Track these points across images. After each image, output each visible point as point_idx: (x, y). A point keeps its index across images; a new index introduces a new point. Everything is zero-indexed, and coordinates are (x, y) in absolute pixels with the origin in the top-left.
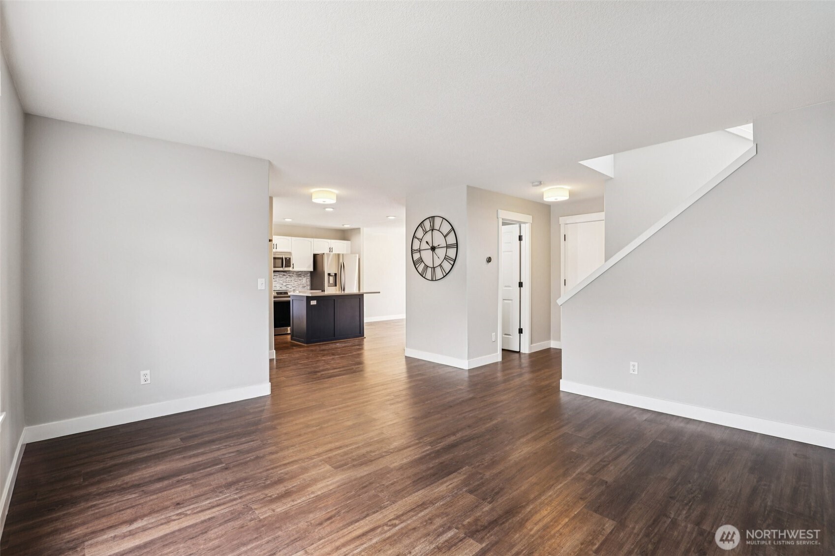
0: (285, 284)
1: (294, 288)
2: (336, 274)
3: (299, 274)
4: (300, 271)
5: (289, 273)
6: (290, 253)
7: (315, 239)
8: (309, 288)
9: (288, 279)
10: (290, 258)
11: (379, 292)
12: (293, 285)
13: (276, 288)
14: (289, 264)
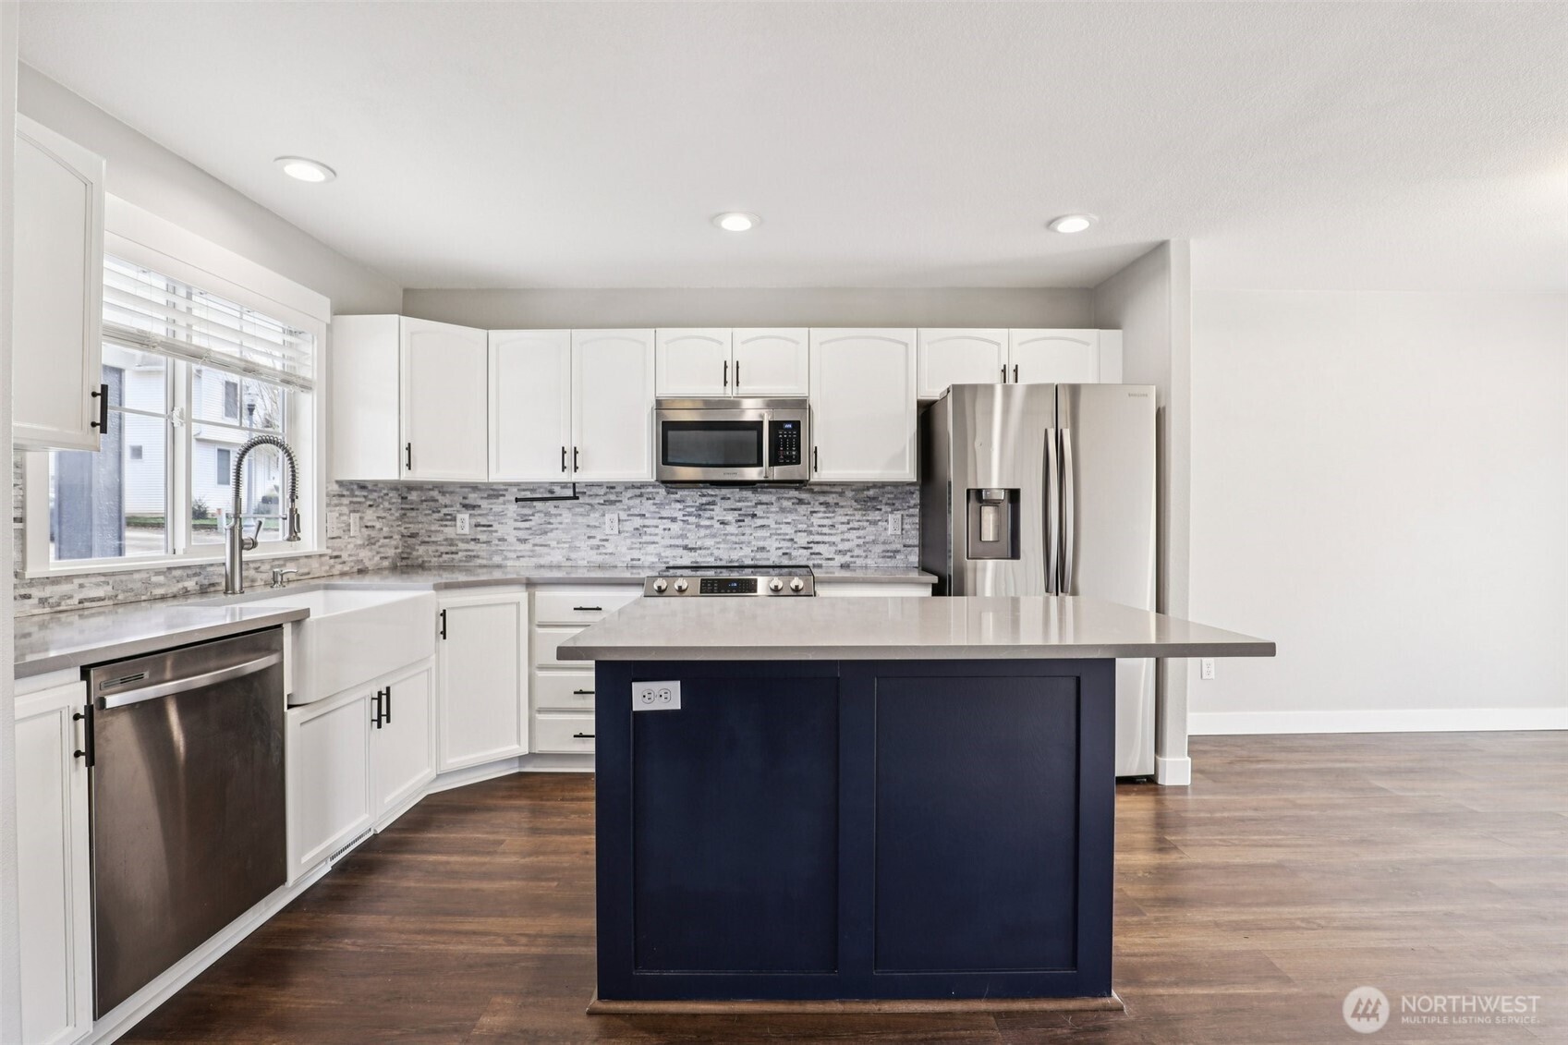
0: (802, 539)
1: (847, 559)
2: (1014, 495)
3: (869, 496)
4: (875, 485)
5: (824, 493)
6: (802, 404)
7: (924, 331)
8: (914, 558)
9: (816, 520)
10: (796, 425)
11: (1267, 650)
12: (841, 547)
13: (764, 555)
14: (791, 450)
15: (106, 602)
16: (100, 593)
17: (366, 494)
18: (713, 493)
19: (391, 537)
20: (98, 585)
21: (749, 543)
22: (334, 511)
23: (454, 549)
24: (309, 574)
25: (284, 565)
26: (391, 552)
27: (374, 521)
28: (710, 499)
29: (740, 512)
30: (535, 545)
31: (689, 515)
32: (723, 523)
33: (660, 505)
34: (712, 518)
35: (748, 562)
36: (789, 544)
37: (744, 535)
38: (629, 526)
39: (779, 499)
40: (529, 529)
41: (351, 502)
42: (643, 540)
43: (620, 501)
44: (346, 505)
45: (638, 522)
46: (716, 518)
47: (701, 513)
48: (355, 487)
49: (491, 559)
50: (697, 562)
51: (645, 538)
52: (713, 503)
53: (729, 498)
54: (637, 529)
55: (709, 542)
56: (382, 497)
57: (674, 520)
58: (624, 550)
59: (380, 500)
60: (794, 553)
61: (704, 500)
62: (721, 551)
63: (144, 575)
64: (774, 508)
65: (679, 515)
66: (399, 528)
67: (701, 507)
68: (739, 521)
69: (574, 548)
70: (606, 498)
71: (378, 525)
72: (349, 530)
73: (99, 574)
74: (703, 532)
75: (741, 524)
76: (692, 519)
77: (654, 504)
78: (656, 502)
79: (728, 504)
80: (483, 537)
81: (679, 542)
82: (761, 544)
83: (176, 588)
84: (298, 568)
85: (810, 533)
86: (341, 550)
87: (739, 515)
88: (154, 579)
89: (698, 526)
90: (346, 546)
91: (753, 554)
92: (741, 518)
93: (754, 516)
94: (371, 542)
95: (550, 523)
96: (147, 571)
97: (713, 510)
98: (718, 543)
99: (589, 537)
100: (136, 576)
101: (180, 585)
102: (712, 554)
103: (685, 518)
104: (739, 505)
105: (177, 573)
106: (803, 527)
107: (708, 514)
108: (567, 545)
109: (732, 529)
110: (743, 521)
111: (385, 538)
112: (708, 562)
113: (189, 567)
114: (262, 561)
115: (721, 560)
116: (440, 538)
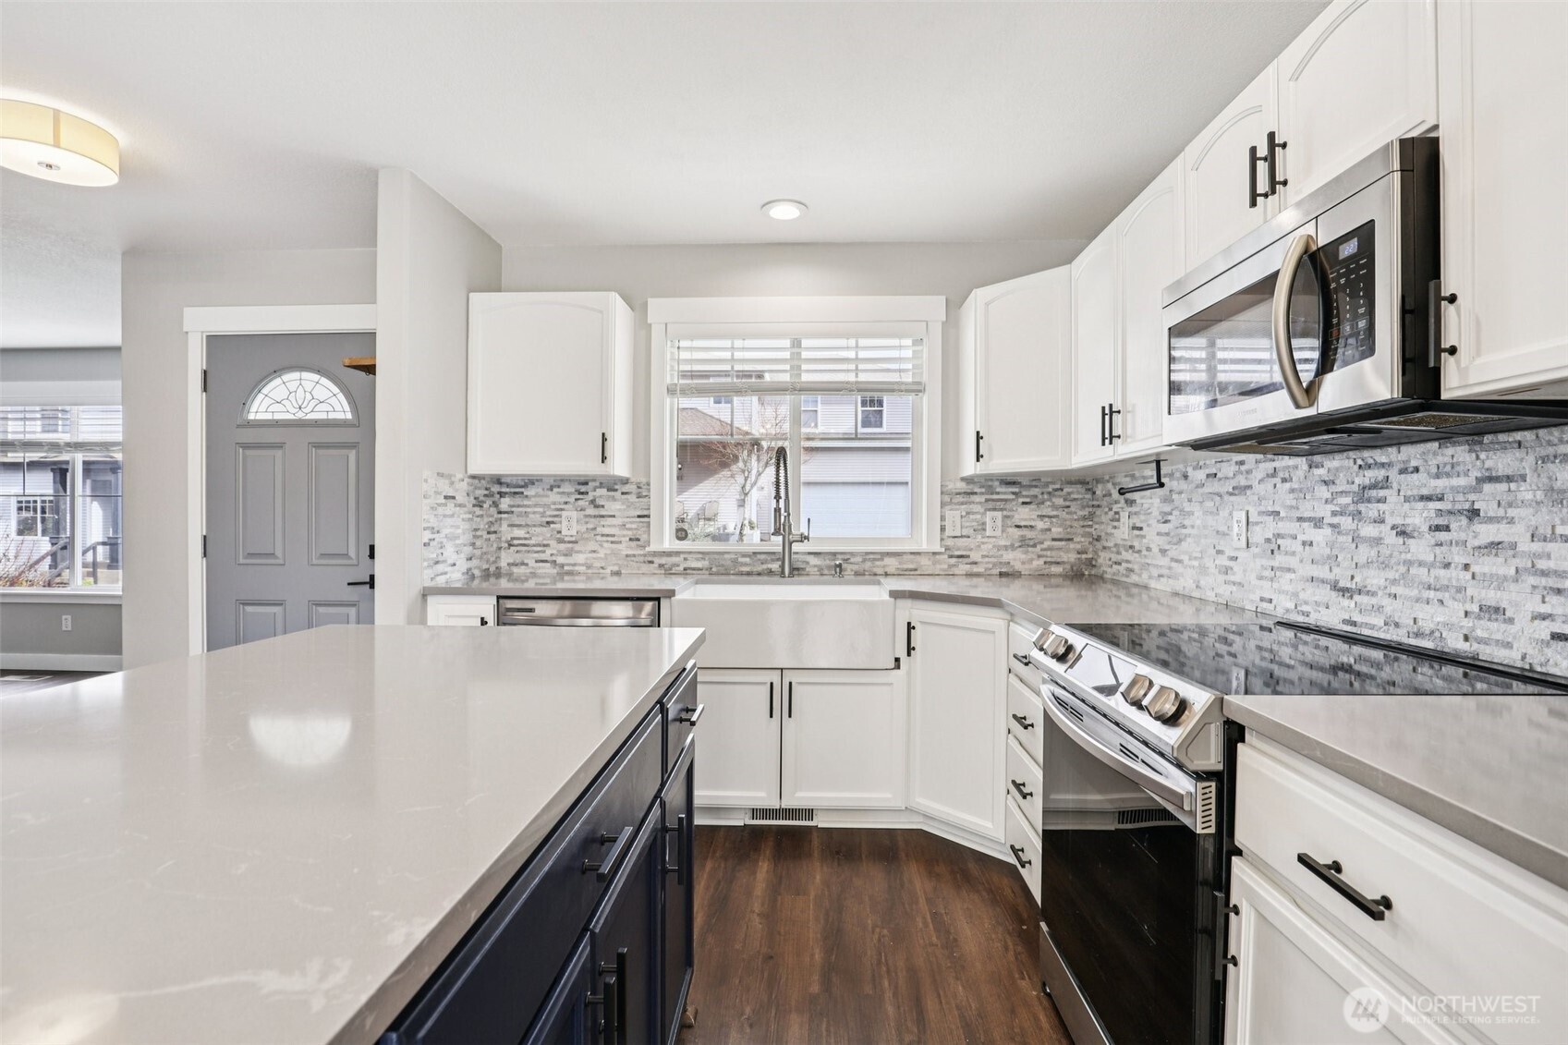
10: (1367, 236)
15: (704, 572)
16: (699, 565)
17: (1017, 490)
18: (1384, 459)
19: (1070, 540)
20: (697, 559)
21: (1461, 590)
22: (957, 510)
23: (1119, 558)
24: (916, 570)
25: (882, 559)
26: (1072, 557)
27: (1033, 520)
28: (1380, 474)
29: (1438, 505)
30: (1172, 560)
31: (1342, 514)
32: (1402, 533)
34: (1383, 521)
35: (1455, 644)
37: (1447, 566)
38: (1258, 535)
40: (1167, 534)
41: (987, 500)
42: (1276, 564)
43: (1250, 487)
44: (980, 503)
45: (1270, 527)
46: (1390, 521)
47: (1362, 507)
48: (997, 483)
49: (1140, 575)
50: (1354, 624)
51: (1279, 560)
52: (1384, 484)
53: (1417, 470)
54: (1268, 540)
55: (1375, 579)
56: (1049, 493)
57: (1318, 522)
58: (1253, 577)
59: (1046, 496)
61: (1370, 477)
62: (1398, 604)
63: (733, 556)
65: (1325, 511)
66: (1088, 530)
67: (1363, 495)
68: (1438, 528)
69: (1203, 570)
70: (1234, 483)
71: (1040, 525)
72: (984, 530)
73: (699, 553)
74: (1365, 553)
75: (1443, 536)
76: (1346, 522)
77: (1292, 491)
78: (1296, 486)
79: (1414, 484)
80: (1136, 544)
81: (1321, 572)
82: (1491, 596)
83: (760, 568)
84: (900, 563)
86: (971, 550)
87: (1440, 512)
88: (741, 560)
89: (1357, 539)
90: (979, 546)
91: (1467, 623)
92: (1441, 521)
93: (1474, 514)
94: (1024, 543)
95: (1184, 527)
96: (736, 553)
97: (1382, 500)
98: (1394, 582)
99: (1219, 552)
100: (726, 556)
101: (765, 566)
103: (1336, 520)
104: (1440, 484)
105: (763, 557)
107: (1371, 510)
108: (1196, 563)
109: (1421, 548)
110: (1447, 528)
111: (1054, 540)
112: (1372, 627)
113: (774, 553)
114: (852, 554)
115: (1397, 625)
116: (1110, 544)
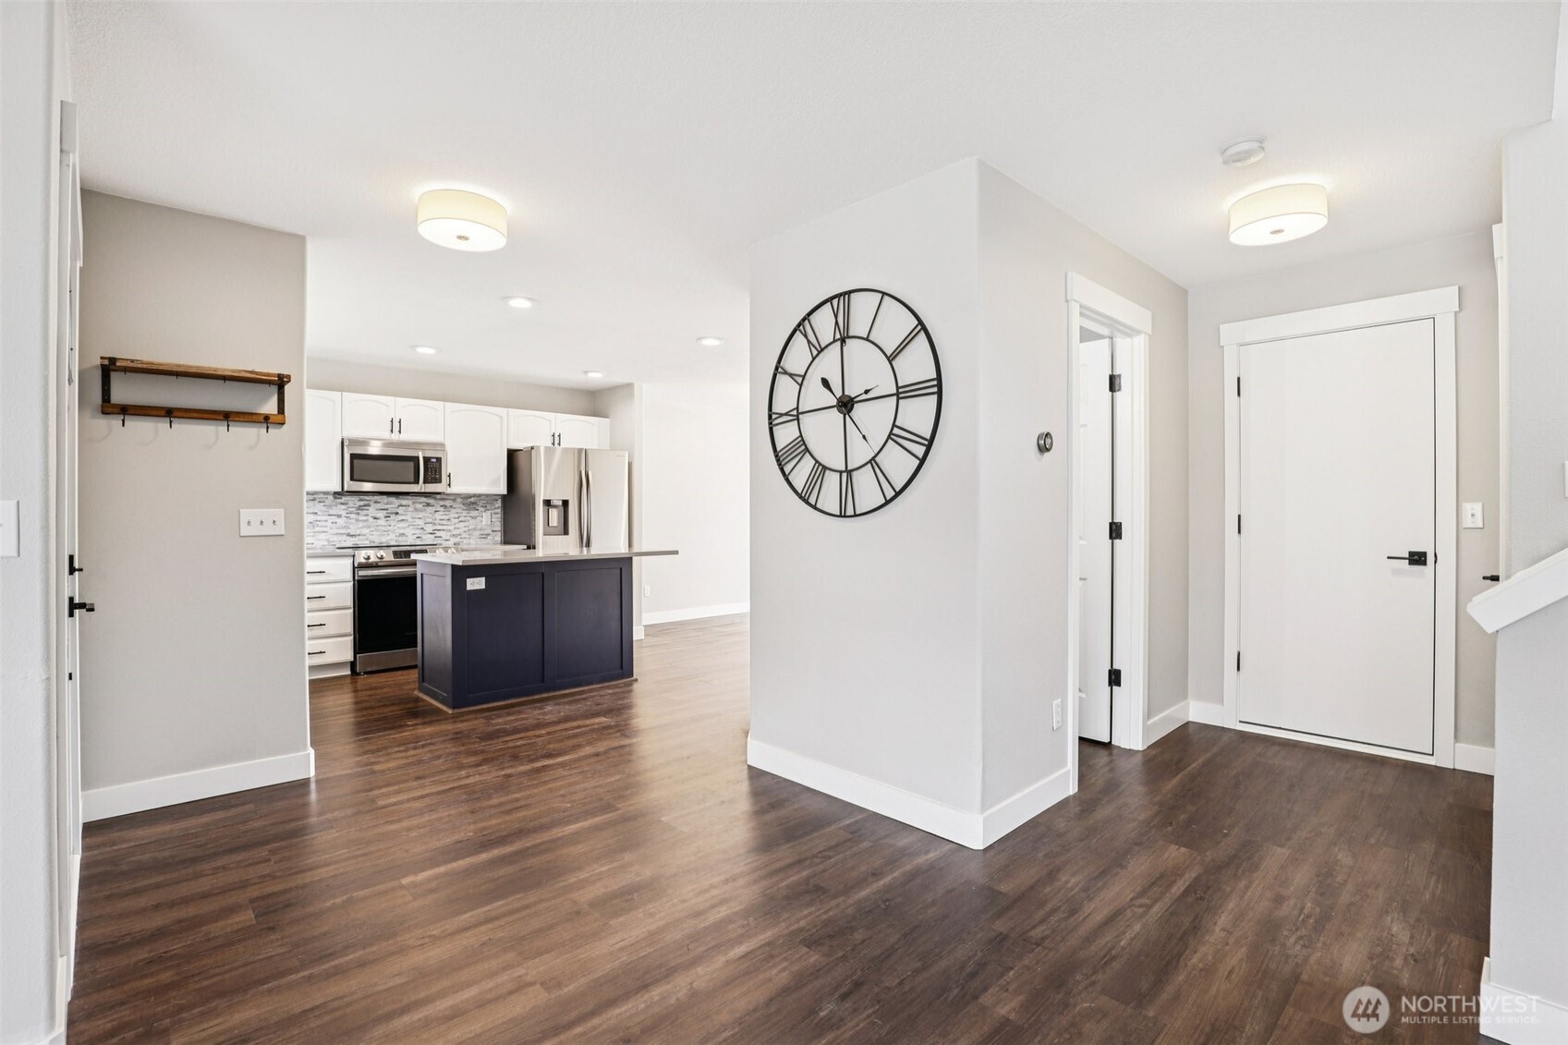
0: (429, 528)
1: (457, 540)
2: (565, 503)
3: (472, 502)
4: (474, 496)
5: (443, 499)
6: (441, 446)
7: (512, 411)
8: (498, 537)
9: (438, 516)
10: (439, 460)
11: (676, 553)
12: (455, 532)
13: (404, 538)
14: (435, 474)
21: (394, 531)
28: (367, 502)
29: (387, 511)
31: (351, 513)
32: (375, 518)
33: (329, 506)
34: (368, 515)
36: (421, 531)
37: (390, 526)
39: (414, 503)
46: (370, 515)
47: (359, 511)
50: (357, 545)
52: (368, 505)
53: (380, 502)
55: (365, 531)
57: (339, 516)
60: (424, 537)
61: (362, 503)
62: (374, 537)
64: (410, 509)
65: (344, 513)
67: (360, 508)
68: (387, 517)
74: (361, 524)
75: (388, 519)
76: (353, 516)
77: (324, 506)
79: (378, 506)
81: (344, 531)
82: (402, 531)
85: (435, 524)
87: (387, 513)
89: (357, 520)
91: (397, 538)
92: (388, 515)
93: (397, 513)
97: (368, 510)
98: (372, 531)
102: (367, 539)
103: (348, 515)
104: (387, 506)
106: (431, 520)
107: (365, 512)
109: (382, 522)
110: (390, 517)
112: (365, 544)
115: (374, 542)
